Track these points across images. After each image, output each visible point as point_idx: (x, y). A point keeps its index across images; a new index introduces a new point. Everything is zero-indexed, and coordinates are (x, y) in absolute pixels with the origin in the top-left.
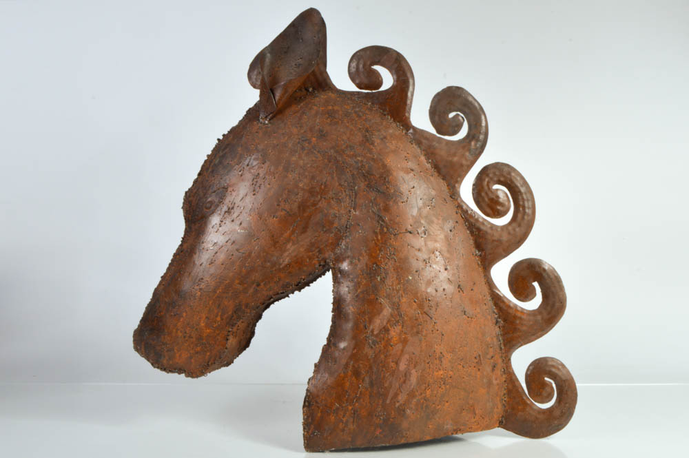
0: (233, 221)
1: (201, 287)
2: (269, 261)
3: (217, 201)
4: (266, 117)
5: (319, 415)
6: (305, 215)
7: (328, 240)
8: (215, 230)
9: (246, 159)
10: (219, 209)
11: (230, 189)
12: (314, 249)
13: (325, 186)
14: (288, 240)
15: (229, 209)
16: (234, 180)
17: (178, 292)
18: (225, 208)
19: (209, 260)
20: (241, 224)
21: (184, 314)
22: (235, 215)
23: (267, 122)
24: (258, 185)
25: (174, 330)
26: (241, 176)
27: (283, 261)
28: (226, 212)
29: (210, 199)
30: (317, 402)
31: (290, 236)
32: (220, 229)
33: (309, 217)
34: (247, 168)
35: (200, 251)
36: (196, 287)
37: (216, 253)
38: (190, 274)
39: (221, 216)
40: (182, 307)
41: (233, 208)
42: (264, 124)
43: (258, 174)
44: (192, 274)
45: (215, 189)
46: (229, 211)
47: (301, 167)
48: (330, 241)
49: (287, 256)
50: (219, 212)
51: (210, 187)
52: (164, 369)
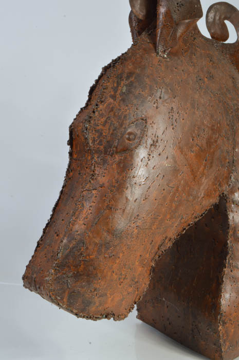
0: (159, 155)
1: (138, 224)
2: (191, 195)
3: (138, 132)
4: (164, 51)
5: (232, 330)
6: (212, 150)
7: (224, 175)
8: (145, 164)
9: (157, 92)
10: (143, 141)
11: (149, 121)
12: (216, 182)
13: (220, 125)
14: (203, 174)
15: (154, 141)
16: (151, 112)
17: (111, 232)
18: (150, 142)
19: (144, 196)
20: (167, 158)
21: (121, 255)
22: (161, 149)
23: (165, 56)
24: (174, 119)
25: (109, 274)
26: (157, 108)
27: (201, 195)
28: (151, 145)
29: (129, 130)
30: (230, 320)
31: (204, 171)
32: (149, 163)
33: (214, 153)
34: (160, 101)
35: (131, 186)
36: (132, 225)
37: (150, 187)
38: (124, 210)
39: (148, 150)
40: (118, 248)
41: (157, 141)
42: (164, 57)
43: (172, 108)
44: (127, 211)
45: (133, 119)
46: (154, 144)
47: (203, 105)
48: (225, 175)
49: (203, 190)
50: (145, 145)
51: (125, 116)
52: (89, 317)
